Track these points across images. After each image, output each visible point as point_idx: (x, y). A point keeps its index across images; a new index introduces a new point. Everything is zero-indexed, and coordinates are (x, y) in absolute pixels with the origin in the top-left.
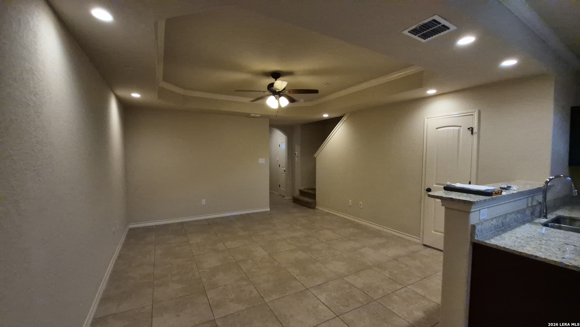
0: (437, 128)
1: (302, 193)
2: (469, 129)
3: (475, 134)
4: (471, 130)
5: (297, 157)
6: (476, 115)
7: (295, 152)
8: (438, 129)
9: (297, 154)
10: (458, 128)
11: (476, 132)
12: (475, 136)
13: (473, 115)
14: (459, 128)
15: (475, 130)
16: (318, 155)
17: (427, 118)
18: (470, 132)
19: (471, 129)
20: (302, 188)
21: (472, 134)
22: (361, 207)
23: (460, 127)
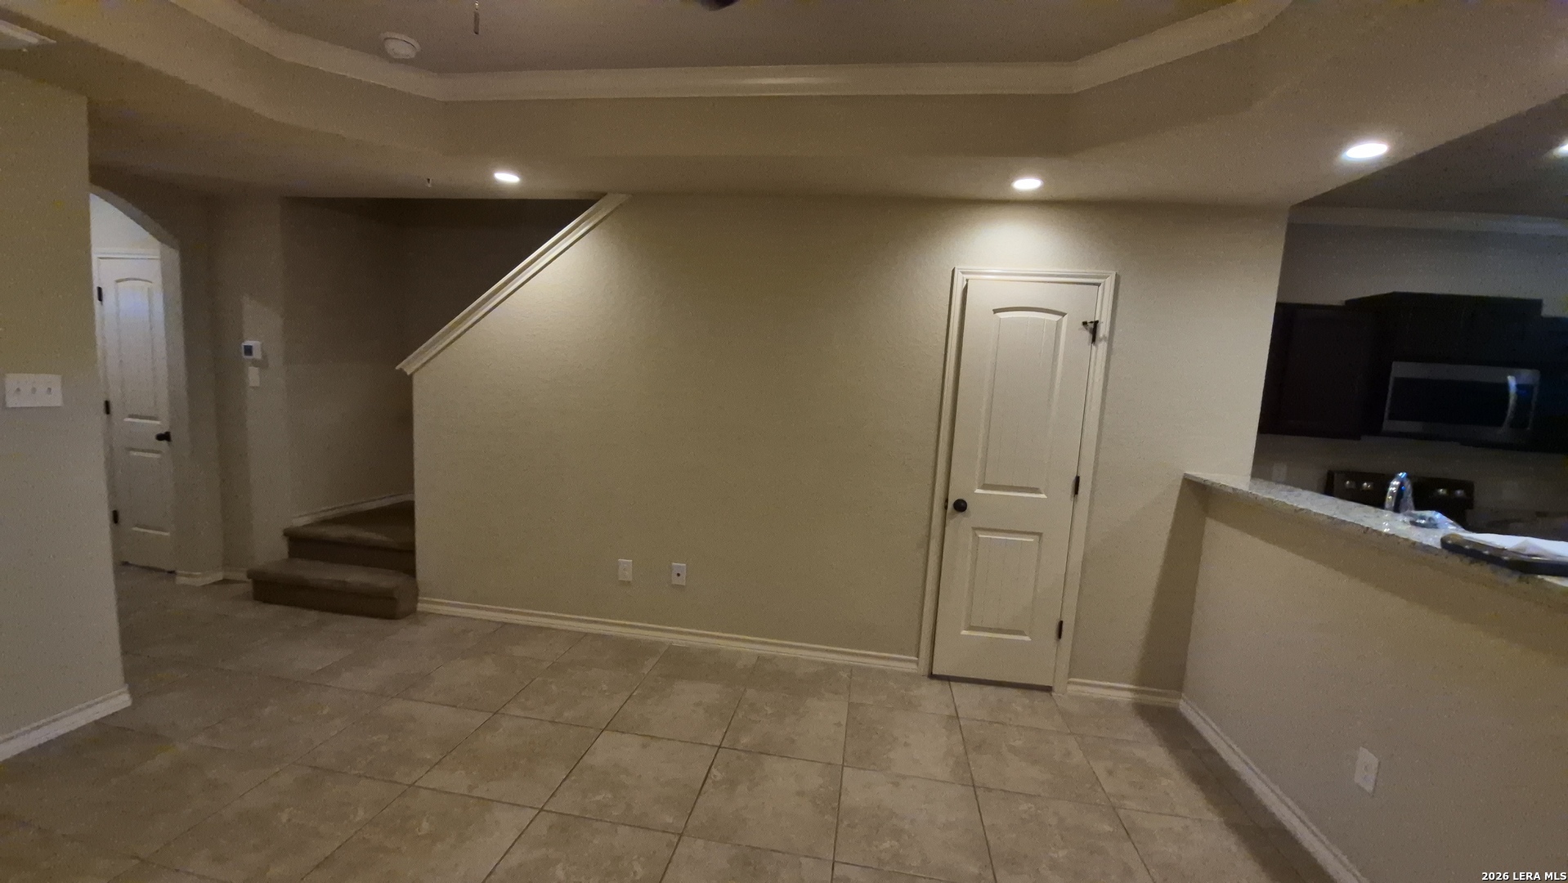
0: (996, 311)
1: (300, 543)
2: (1085, 323)
3: (1101, 340)
4: (1093, 328)
5: (262, 364)
6: (1109, 284)
7: (241, 339)
8: (997, 314)
9: (257, 354)
10: (1056, 318)
11: (1104, 336)
12: (1102, 347)
13: (1098, 285)
14: (1059, 317)
15: (1103, 330)
16: (430, 365)
17: (963, 273)
18: (1087, 335)
19: (1092, 326)
20: (300, 521)
21: (1094, 340)
22: (682, 581)
23: (1063, 314)
